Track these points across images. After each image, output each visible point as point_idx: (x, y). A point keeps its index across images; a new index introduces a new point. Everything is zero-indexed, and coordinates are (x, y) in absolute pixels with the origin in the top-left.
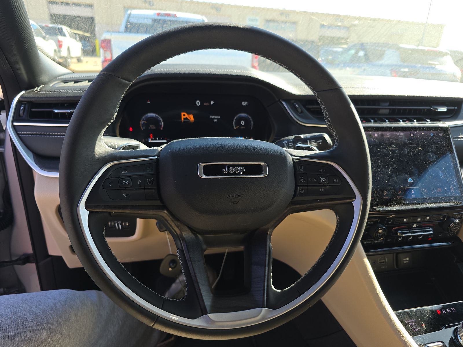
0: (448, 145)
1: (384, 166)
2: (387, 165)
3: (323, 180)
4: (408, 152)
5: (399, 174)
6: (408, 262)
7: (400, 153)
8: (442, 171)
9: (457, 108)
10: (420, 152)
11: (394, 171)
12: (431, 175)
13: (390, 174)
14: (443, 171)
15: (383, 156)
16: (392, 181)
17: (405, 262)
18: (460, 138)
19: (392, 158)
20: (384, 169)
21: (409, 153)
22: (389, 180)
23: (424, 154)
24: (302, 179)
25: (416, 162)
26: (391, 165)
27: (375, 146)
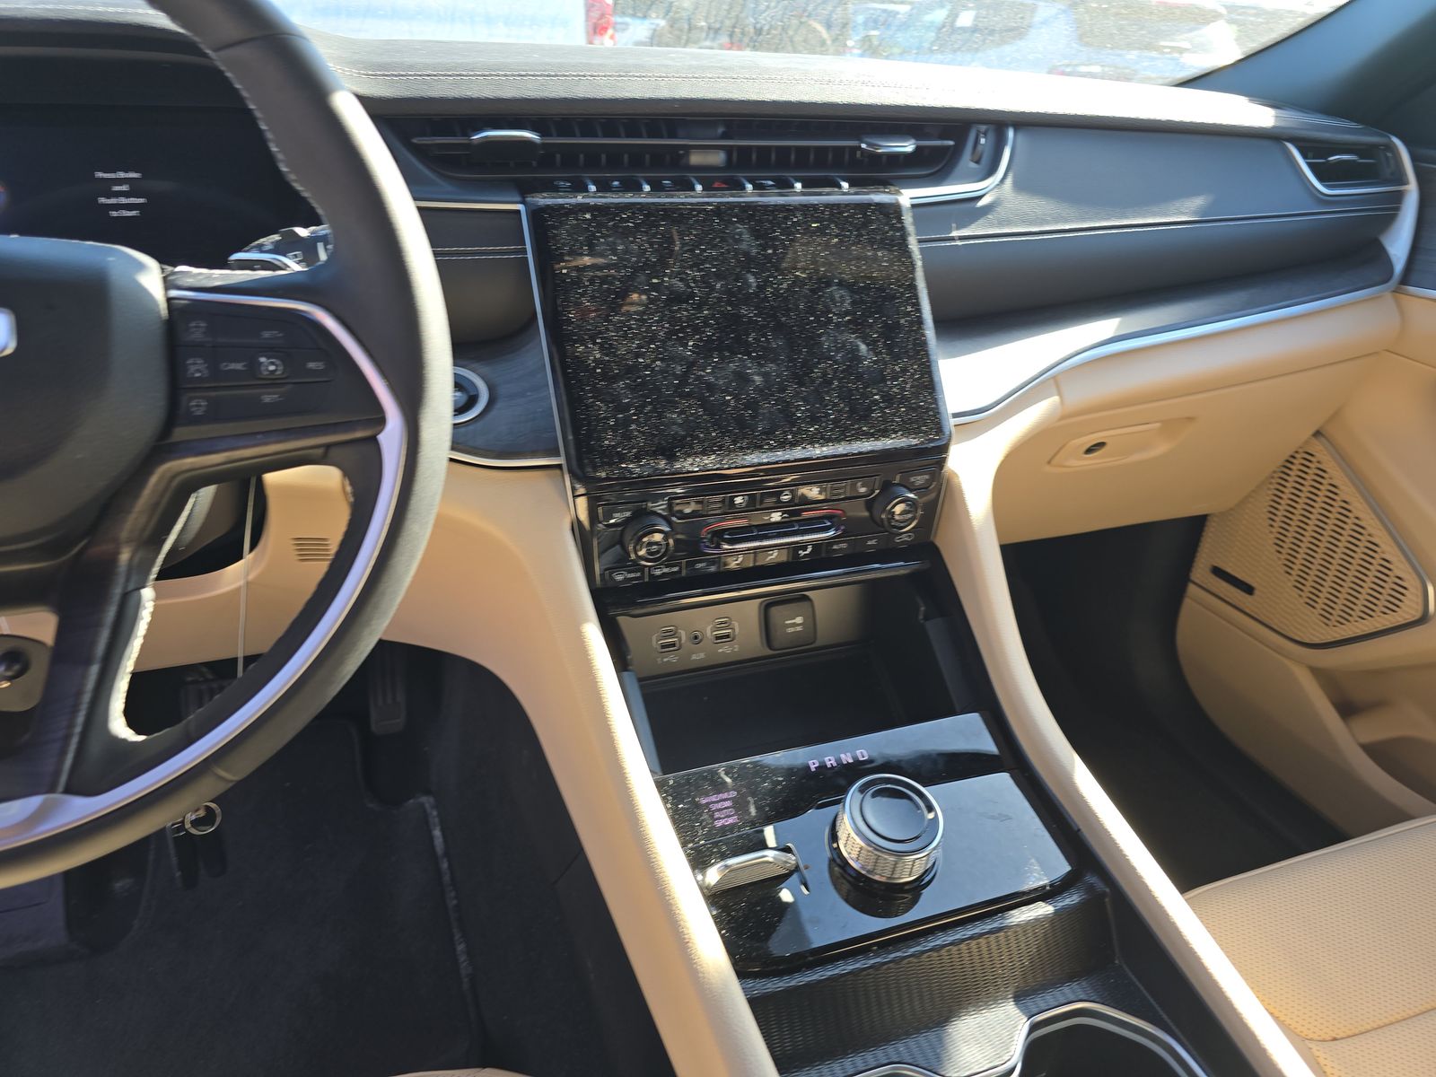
0: (899, 260)
1: (670, 333)
2: (682, 330)
3: (269, 365)
4: (758, 287)
5: (722, 358)
6: (799, 629)
7: (729, 292)
8: (868, 345)
9: (951, 143)
10: (800, 287)
11: (705, 350)
12: (830, 358)
13: (691, 359)
14: (872, 344)
15: (669, 302)
16: (696, 380)
17: (790, 630)
18: (953, 239)
19: (699, 307)
20: (670, 343)
21: (761, 288)
22: (683, 379)
23: (811, 290)
24: (196, 368)
25: (784, 319)
26: (697, 330)
27: (643, 269)
